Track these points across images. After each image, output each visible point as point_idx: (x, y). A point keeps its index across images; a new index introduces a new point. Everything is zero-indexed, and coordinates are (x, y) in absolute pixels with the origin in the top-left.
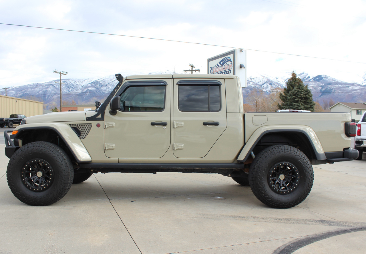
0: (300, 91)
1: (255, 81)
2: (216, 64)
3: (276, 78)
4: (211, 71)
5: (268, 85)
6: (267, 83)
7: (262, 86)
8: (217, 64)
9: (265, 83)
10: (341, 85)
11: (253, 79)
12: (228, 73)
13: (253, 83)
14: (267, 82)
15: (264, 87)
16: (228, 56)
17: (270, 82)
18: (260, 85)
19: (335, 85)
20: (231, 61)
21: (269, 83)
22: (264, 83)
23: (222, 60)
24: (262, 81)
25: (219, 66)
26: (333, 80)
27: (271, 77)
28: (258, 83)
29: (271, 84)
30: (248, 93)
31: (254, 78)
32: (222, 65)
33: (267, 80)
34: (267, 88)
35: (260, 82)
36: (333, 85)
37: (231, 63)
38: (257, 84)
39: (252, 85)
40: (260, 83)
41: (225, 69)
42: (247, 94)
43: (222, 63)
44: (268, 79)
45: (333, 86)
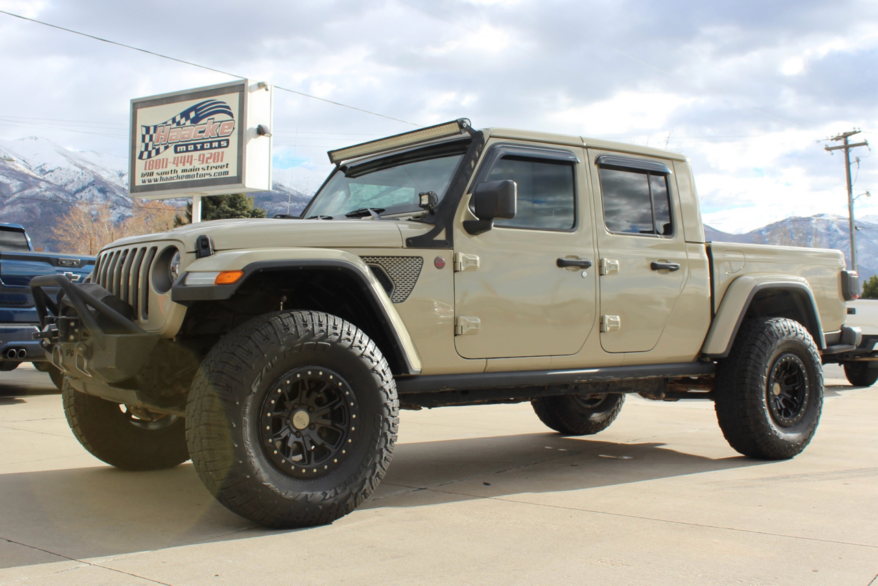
0: (239, 212)
1: (56, 178)
2: (168, 118)
3: (118, 175)
4: (147, 137)
5: (96, 192)
6: (91, 187)
7: (78, 196)
8: (174, 120)
9: (87, 187)
10: (296, 204)
11: (49, 174)
12: (215, 148)
13: (48, 185)
14: (94, 185)
15: (83, 199)
16: (218, 98)
17: (102, 186)
18: (70, 194)
19: (282, 203)
20: (231, 114)
21: (99, 187)
22: (84, 188)
23: (194, 108)
24: (76, 179)
25: (178, 124)
26: (277, 189)
27: (104, 170)
28: (66, 185)
29: (103, 191)
30: (34, 217)
31: (52, 171)
32: (195, 121)
33: (92, 179)
34: (91, 201)
35: (71, 185)
36: (276, 202)
37: (227, 117)
38: (61, 188)
39: (46, 191)
40: (70, 187)
41: (204, 134)
42: (30, 217)
43: (192, 115)
44: (95, 177)
45: (277, 204)
